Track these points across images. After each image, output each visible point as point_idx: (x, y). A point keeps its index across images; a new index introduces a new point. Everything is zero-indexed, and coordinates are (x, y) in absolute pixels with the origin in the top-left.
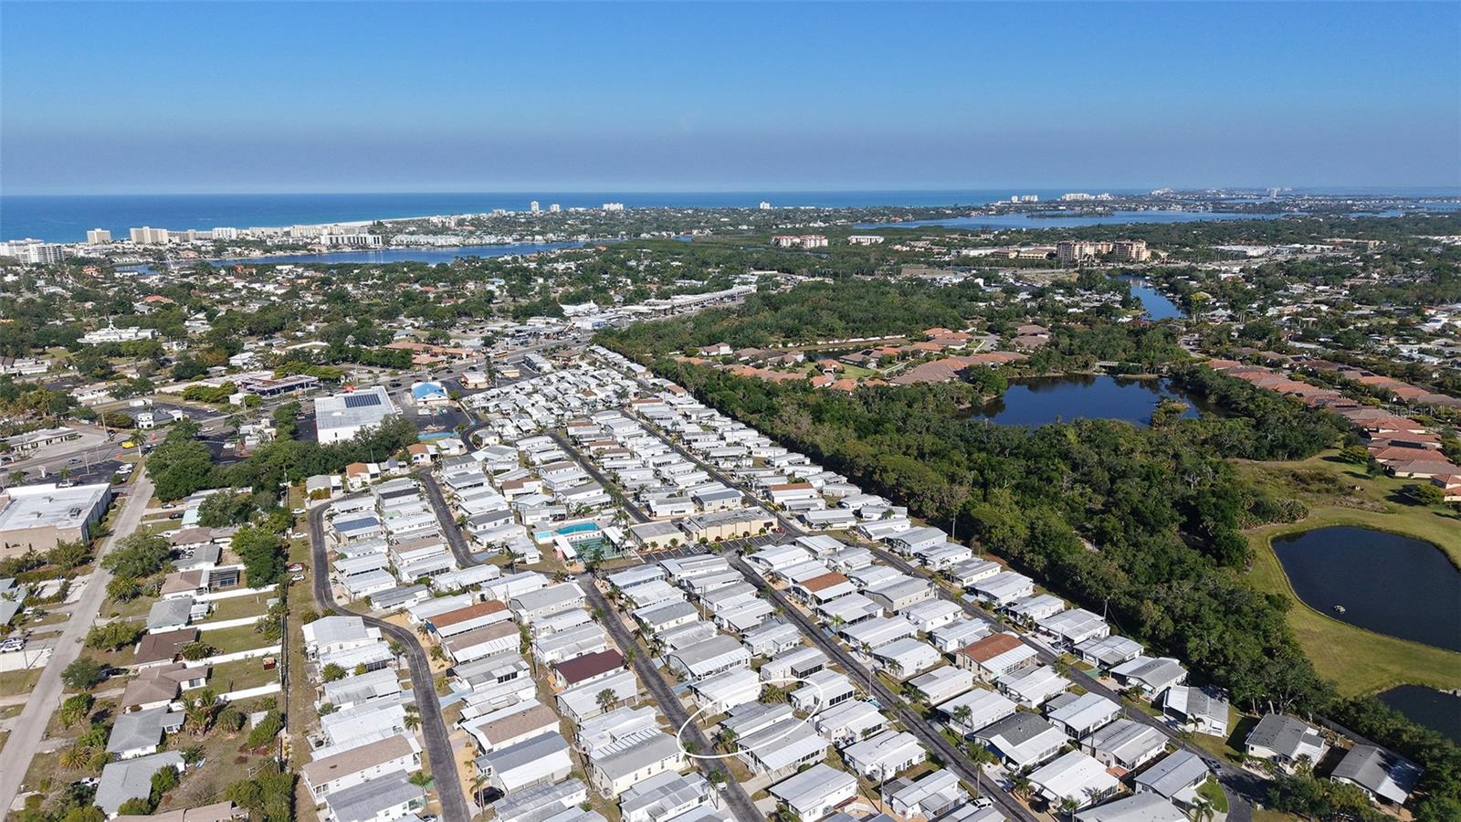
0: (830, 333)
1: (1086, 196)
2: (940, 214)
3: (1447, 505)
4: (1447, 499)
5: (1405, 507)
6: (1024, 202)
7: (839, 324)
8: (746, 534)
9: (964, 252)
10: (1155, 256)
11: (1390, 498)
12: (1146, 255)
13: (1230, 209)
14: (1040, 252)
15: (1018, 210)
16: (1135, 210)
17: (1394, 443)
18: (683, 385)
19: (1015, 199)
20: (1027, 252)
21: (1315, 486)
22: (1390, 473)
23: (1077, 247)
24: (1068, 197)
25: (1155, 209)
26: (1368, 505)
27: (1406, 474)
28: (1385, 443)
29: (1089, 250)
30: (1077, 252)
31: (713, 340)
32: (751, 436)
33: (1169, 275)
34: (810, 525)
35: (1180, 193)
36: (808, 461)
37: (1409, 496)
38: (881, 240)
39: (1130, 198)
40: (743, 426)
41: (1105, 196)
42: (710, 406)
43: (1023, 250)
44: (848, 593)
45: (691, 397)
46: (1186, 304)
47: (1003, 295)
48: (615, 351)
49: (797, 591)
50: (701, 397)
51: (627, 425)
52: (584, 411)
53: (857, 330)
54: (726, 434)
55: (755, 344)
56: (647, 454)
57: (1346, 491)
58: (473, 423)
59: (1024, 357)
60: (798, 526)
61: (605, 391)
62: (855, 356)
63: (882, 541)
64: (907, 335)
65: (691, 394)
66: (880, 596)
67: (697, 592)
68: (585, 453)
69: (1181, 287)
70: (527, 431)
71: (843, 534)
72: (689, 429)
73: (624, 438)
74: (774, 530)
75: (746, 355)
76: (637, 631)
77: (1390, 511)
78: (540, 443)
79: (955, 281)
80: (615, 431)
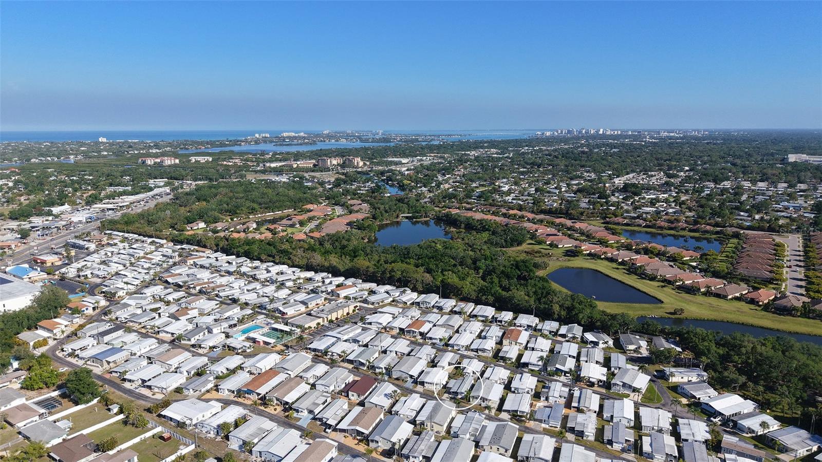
0: (253, 211)
3: (586, 255)
4: (585, 252)
5: (572, 258)
7: (256, 206)
8: (348, 314)
9: (268, 165)
10: (365, 164)
11: (565, 256)
12: (361, 164)
14: (310, 163)
17: (548, 235)
18: (205, 247)
20: (301, 164)
21: (537, 255)
22: (556, 246)
23: (329, 161)
27: (562, 246)
28: (545, 236)
29: (335, 162)
30: (329, 163)
31: (190, 221)
32: (284, 268)
33: (382, 173)
34: (373, 304)
36: (330, 275)
37: (571, 253)
38: (210, 159)
40: (272, 264)
42: (238, 256)
43: (298, 163)
44: (431, 329)
45: (219, 253)
46: (402, 187)
47: (319, 186)
48: (129, 233)
49: (409, 332)
50: (227, 252)
51: (202, 273)
52: (158, 269)
53: (268, 208)
54: (270, 269)
55: (216, 221)
56: (236, 285)
57: (548, 255)
58: (87, 286)
59: (368, 215)
60: (366, 305)
61: (157, 256)
62: (285, 222)
63: (413, 304)
64: (295, 210)
65: (216, 251)
66: (446, 325)
67: (361, 343)
68: (193, 291)
69: (393, 178)
70: (137, 285)
71: (390, 304)
72: (244, 269)
73: (208, 279)
74: (358, 310)
75: (219, 226)
76: (355, 368)
77: (569, 260)
78: (158, 290)
79: (283, 180)
80: (198, 276)
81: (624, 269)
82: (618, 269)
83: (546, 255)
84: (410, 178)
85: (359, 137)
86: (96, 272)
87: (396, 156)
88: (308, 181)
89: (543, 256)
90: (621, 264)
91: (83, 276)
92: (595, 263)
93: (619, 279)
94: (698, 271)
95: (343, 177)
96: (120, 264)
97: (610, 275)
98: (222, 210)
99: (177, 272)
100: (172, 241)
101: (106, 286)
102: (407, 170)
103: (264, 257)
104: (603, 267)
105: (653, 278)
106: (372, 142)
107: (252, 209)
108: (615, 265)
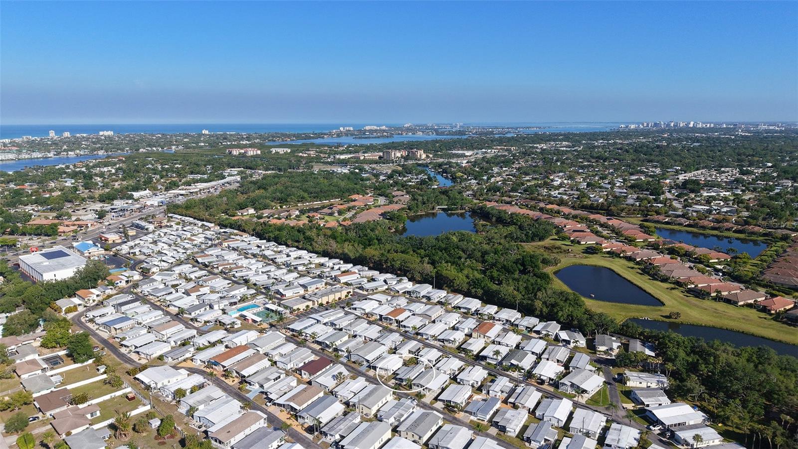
0: (302, 199)
1: (375, 127)
2: (307, 137)
3: (605, 253)
4: (604, 250)
5: (591, 255)
6: (347, 131)
7: (306, 195)
8: (340, 299)
9: (338, 157)
10: (428, 157)
11: (583, 253)
12: (424, 156)
13: (442, 134)
14: (375, 156)
15: (347, 135)
16: (402, 134)
17: (574, 231)
18: (244, 231)
19: (342, 129)
20: (368, 156)
21: (555, 251)
22: (579, 243)
23: (393, 153)
24: (367, 128)
25: (410, 134)
26: (578, 256)
27: (584, 243)
28: (571, 231)
29: (399, 154)
30: (393, 156)
31: (242, 207)
32: (303, 253)
33: (440, 165)
34: (367, 290)
35: (417, 126)
36: (342, 262)
37: (591, 251)
38: (289, 151)
39: (397, 129)
40: (295, 249)
41: (384, 128)
42: (269, 240)
43: (366, 155)
44: (409, 317)
45: (254, 237)
46: (454, 179)
47: (373, 177)
48: (186, 216)
49: (386, 319)
50: (260, 236)
51: (230, 254)
52: (196, 250)
53: (317, 197)
54: (290, 253)
55: (266, 207)
56: (254, 268)
57: (567, 252)
58: (132, 262)
59: (406, 206)
60: (361, 292)
61: (199, 238)
62: (326, 210)
63: (404, 293)
64: (341, 199)
65: (253, 235)
66: (425, 315)
67: (338, 327)
68: (216, 271)
69: (448, 170)
70: (172, 263)
71: (384, 292)
72: (267, 253)
73: (233, 261)
74: (351, 295)
75: (266, 213)
76: (321, 349)
77: (586, 257)
78: (186, 268)
79: (344, 171)
80: (225, 258)
81: (639, 269)
82: (633, 268)
83: (565, 251)
84: (465, 171)
85: (436, 131)
86: (144, 250)
87: (462, 149)
88: (366, 172)
89: (561, 252)
90: (638, 263)
91: (132, 253)
92: (611, 262)
93: (629, 278)
94: (721, 274)
95: (400, 169)
96: (166, 243)
97: (622, 274)
98: (275, 199)
99: (210, 253)
100: (219, 225)
101: (147, 263)
102: (467, 162)
103: (290, 242)
104: (618, 266)
105: (665, 280)
106: (447, 135)
107: (302, 198)
108: (631, 264)
